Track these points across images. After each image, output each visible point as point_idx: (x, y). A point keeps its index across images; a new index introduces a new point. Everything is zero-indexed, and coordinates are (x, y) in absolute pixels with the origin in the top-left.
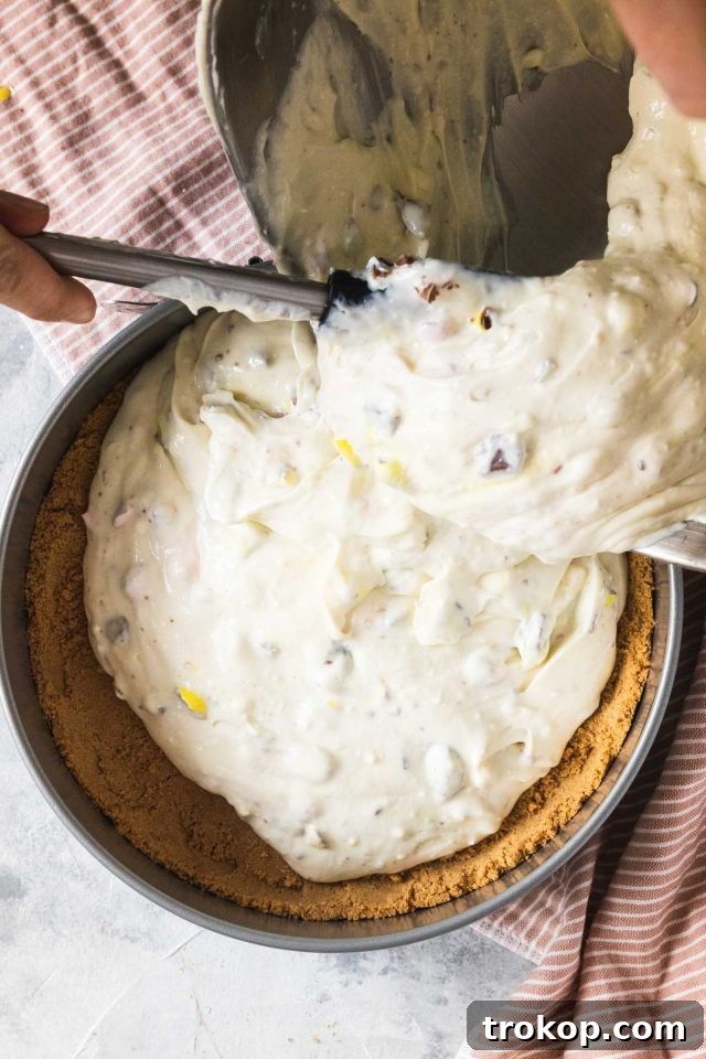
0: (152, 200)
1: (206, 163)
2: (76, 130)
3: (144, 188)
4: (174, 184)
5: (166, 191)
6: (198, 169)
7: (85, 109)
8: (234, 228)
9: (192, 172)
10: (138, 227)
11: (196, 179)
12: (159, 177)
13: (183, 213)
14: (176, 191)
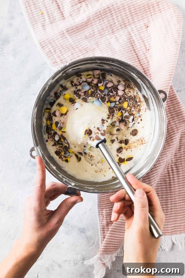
0: (62, 33)
1: (72, 28)
2: (53, 21)
3: (61, 30)
4: (66, 31)
5: (65, 32)
6: (71, 29)
7: (55, 18)
8: (76, 39)
9: (70, 29)
10: (59, 37)
11: (70, 30)
12: (64, 29)
13: (67, 36)
14: (67, 32)
